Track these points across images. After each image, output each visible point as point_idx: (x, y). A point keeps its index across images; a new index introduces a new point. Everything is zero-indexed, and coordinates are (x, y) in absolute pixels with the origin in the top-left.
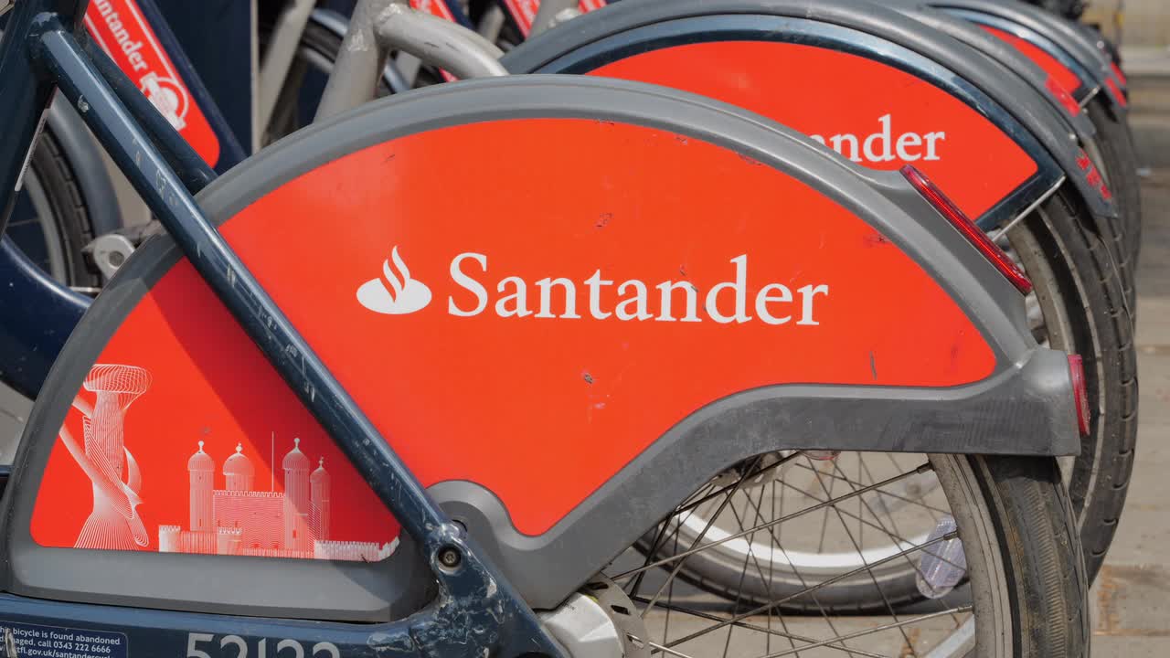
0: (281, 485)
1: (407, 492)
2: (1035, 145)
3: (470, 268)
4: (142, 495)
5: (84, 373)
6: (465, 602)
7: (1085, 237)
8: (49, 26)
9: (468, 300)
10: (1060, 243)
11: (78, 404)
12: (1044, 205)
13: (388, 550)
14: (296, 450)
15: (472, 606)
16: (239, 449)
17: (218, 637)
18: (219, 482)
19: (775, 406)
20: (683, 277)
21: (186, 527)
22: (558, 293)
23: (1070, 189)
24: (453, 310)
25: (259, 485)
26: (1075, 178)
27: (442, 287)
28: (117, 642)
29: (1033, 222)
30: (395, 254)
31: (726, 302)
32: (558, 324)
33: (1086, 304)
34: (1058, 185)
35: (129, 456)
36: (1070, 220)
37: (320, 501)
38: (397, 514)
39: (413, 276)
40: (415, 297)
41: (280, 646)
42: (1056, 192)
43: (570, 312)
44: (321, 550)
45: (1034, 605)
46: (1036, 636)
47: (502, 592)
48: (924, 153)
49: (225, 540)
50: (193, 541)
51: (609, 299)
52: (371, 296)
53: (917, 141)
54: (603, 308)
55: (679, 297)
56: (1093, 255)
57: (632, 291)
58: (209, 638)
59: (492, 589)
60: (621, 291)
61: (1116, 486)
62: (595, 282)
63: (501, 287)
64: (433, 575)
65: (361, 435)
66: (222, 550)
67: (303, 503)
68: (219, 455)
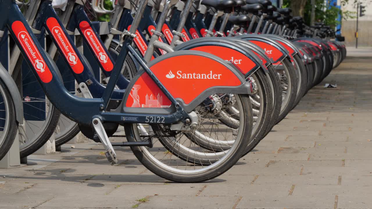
0: (157, 99)
1: (173, 99)
2: (255, 62)
3: (179, 73)
4: (140, 101)
5: (133, 86)
6: (180, 111)
7: (263, 76)
8: (129, 45)
9: (179, 76)
10: (260, 77)
11: (132, 90)
12: (257, 71)
13: (170, 106)
14: (159, 95)
15: (180, 112)
16: (152, 95)
17: (150, 117)
18: (149, 99)
19: (215, 88)
20: (204, 73)
21: (145, 104)
22: (190, 76)
23: (261, 68)
24: (177, 78)
25: (154, 99)
26: (262, 66)
27: (176, 75)
28: (137, 118)
29: (255, 73)
30: (170, 71)
31: (209, 76)
32: (190, 79)
33: (264, 86)
34: (259, 68)
35: (138, 96)
36: (261, 73)
37: (162, 100)
38: (171, 101)
39: (173, 74)
40: (173, 76)
41: (157, 118)
42: (259, 69)
43: (191, 78)
44: (162, 107)
45: (246, 112)
46: (247, 116)
47: (184, 110)
48: (238, 63)
49: (150, 106)
50: (146, 106)
51: (196, 76)
52: (168, 76)
53: (237, 61)
54: (195, 77)
55: (204, 76)
56: (265, 79)
57: (198, 75)
58: (149, 117)
59: (183, 110)
60: (197, 75)
61: (270, 115)
62: (194, 74)
63: (183, 75)
64: (176, 108)
65: (166, 92)
66: (149, 107)
67: (159, 101)
68: (149, 95)
